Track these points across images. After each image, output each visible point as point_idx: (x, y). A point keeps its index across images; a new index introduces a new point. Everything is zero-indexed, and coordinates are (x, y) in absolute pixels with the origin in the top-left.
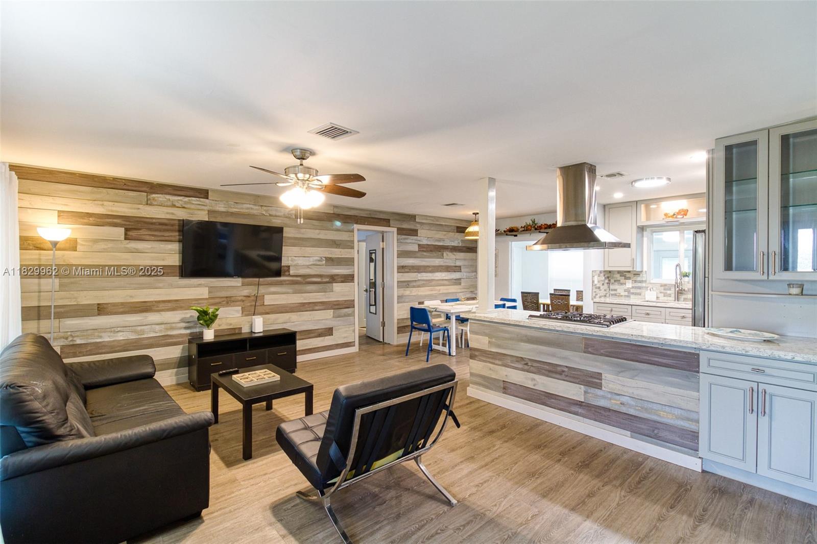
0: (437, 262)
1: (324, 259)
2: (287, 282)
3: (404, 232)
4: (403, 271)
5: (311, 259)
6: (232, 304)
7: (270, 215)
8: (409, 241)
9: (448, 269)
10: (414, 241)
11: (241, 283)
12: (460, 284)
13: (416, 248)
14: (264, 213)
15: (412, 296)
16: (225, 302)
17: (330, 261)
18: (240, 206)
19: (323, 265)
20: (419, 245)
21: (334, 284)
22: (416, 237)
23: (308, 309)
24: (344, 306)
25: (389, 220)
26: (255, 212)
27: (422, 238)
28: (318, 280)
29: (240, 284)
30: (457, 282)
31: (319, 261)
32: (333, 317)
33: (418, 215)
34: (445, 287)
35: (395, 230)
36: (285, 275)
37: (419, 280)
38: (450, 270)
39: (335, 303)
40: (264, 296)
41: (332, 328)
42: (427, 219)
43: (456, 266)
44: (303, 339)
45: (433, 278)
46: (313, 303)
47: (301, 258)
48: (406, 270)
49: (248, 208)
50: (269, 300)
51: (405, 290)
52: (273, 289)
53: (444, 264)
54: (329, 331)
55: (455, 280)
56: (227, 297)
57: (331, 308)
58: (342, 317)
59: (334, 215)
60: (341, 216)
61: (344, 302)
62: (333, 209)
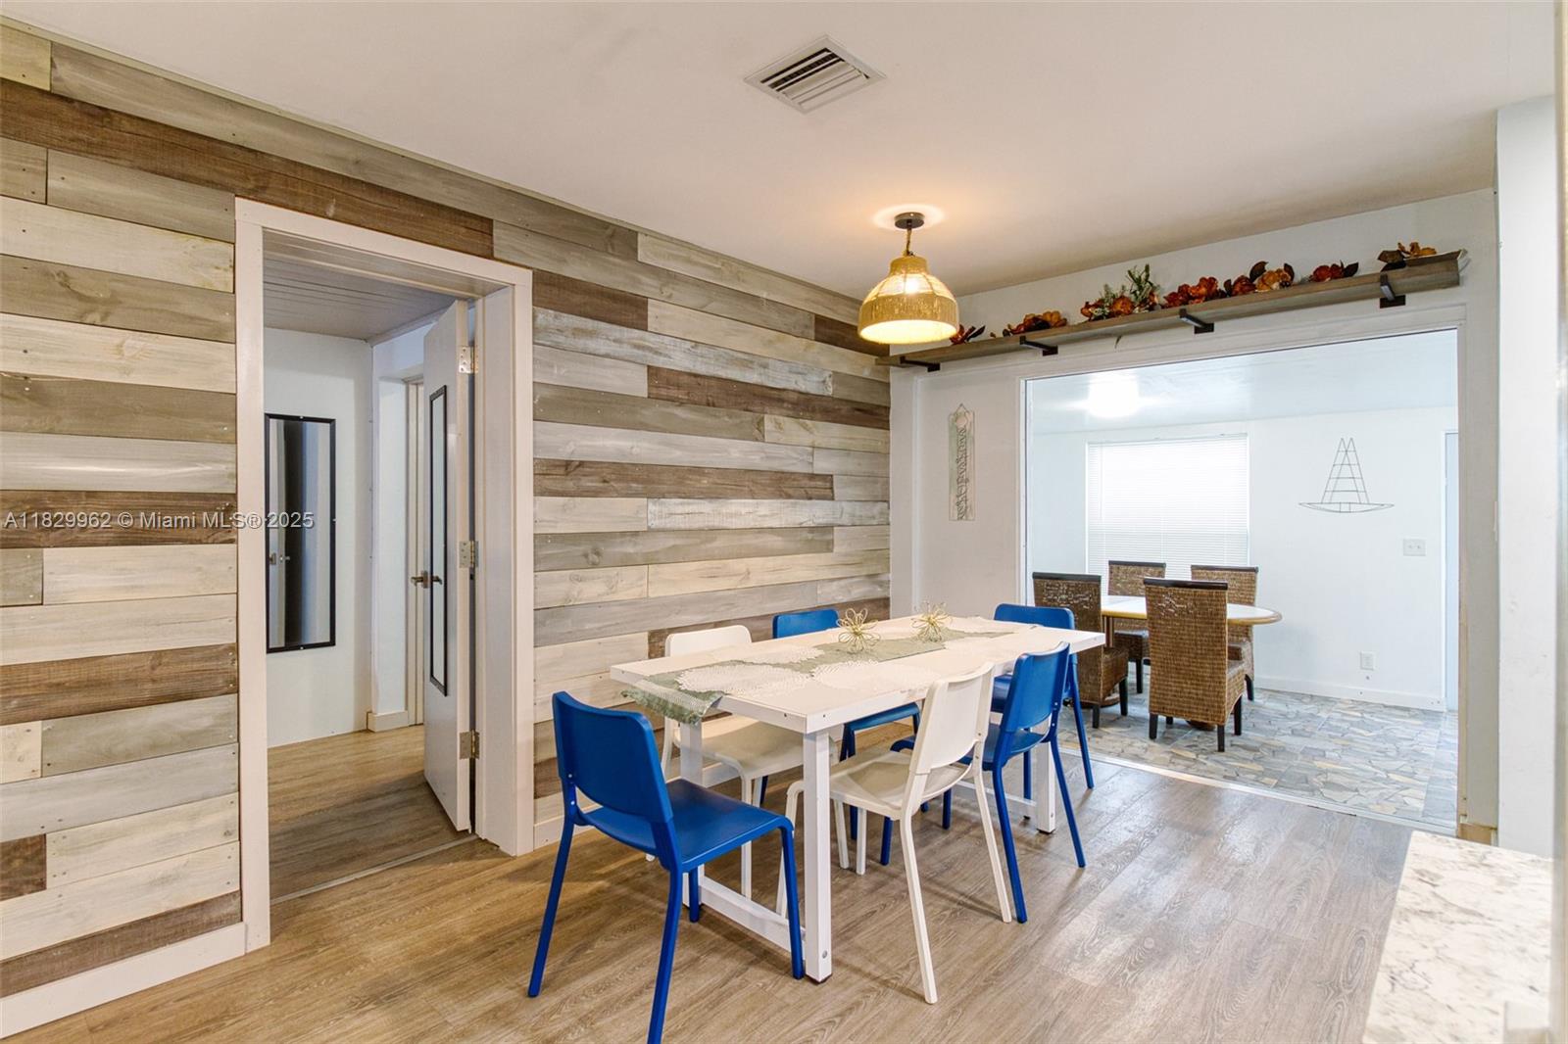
0: (735, 453)
3: (577, 299)
4: (570, 485)
8: (592, 345)
9: (781, 485)
10: (625, 350)
12: (828, 546)
13: (636, 383)
15: (621, 603)
20: (653, 372)
21: (48, 553)
22: (637, 333)
24: (147, 690)
25: (490, 221)
27: (667, 340)
30: (819, 538)
32: (47, 767)
33: (648, 233)
34: (771, 562)
35: (523, 280)
37: (650, 531)
38: (791, 491)
39: (62, 676)
41: (42, 839)
42: (689, 261)
43: (812, 476)
45: (716, 523)
48: (587, 483)
51: (580, 580)
53: (765, 465)
54: (10, 867)
55: (812, 529)
57: (20, 707)
58: (129, 757)
59: (55, 104)
60: (126, 125)
61: (148, 664)
62: (53, 65)
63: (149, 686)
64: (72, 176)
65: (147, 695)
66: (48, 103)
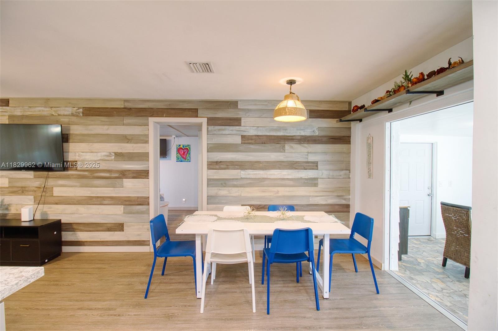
0: (273, 156)
1: (114, 154)
2: (75, 176)
3: (219, 122)
4: (217, 167)
5: (99, 154)
6: (26, 193)
7: (59, 115)
8: (224, 132)
9: (293, 165)
10: (234, 132)
11: (33, 175)
12: (316, 185)
13: (238, 140)
14: (54, 113)
15: (232, 196)
16: (20, 191)
17: (119, 156)
18: (33, 109)
19: (112, 160)
20: (243, 137)
21: (124, 180)
22: (237, 127)
23: (96, 203)
24: (137, 203)
25: (197, 109)
26: (45, 113)
27: (248, 128)
28: (107, 175)
29: (32, 177)
30: (313, 182)
31: (108, 156)
32: (124, 213)
33: (241, 101)
34: (288, 189)
35: (204, 121)
36: (71, 170)
37: (241, 178)
38: (297, 167)
39: (125, 199)
40: (53, 188)
41: (123, 223)
42: (255, 105)
43: (308, 162)
44: (90, 231)
45: (265, 177)
46: (101, 197)
47: (88, 154)
48: (222, 166)
49: (40, 111)
50: (58, 192)
51: (220, 190)
52: (61, 182)
53: (285, 160)
54: (120, 227)
55: (306, 179)
56: (22, 187)
57: (121, 203)
58: (134, 213)
59: (125, 109)
60: (133, 110)
61: (136, 198)
62: (124, 103)
63: (137, 202)
64: (127, 120)
65: (137, 204)
66: (123, 109)
